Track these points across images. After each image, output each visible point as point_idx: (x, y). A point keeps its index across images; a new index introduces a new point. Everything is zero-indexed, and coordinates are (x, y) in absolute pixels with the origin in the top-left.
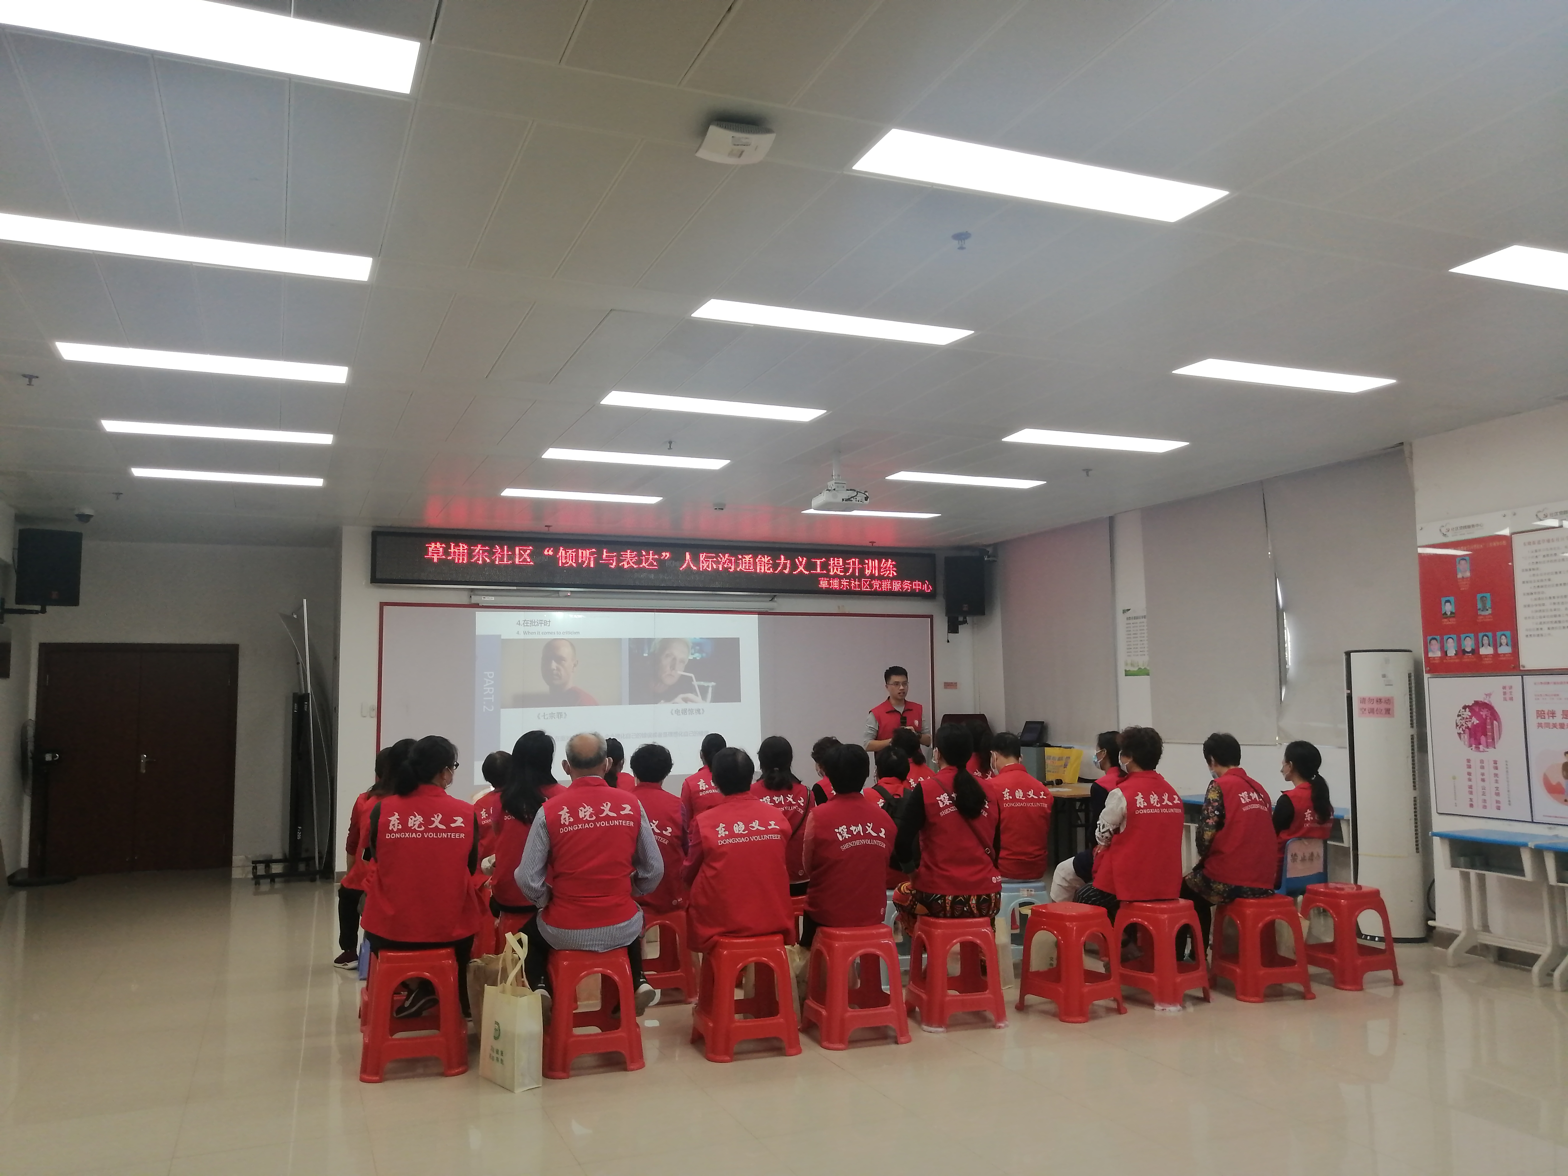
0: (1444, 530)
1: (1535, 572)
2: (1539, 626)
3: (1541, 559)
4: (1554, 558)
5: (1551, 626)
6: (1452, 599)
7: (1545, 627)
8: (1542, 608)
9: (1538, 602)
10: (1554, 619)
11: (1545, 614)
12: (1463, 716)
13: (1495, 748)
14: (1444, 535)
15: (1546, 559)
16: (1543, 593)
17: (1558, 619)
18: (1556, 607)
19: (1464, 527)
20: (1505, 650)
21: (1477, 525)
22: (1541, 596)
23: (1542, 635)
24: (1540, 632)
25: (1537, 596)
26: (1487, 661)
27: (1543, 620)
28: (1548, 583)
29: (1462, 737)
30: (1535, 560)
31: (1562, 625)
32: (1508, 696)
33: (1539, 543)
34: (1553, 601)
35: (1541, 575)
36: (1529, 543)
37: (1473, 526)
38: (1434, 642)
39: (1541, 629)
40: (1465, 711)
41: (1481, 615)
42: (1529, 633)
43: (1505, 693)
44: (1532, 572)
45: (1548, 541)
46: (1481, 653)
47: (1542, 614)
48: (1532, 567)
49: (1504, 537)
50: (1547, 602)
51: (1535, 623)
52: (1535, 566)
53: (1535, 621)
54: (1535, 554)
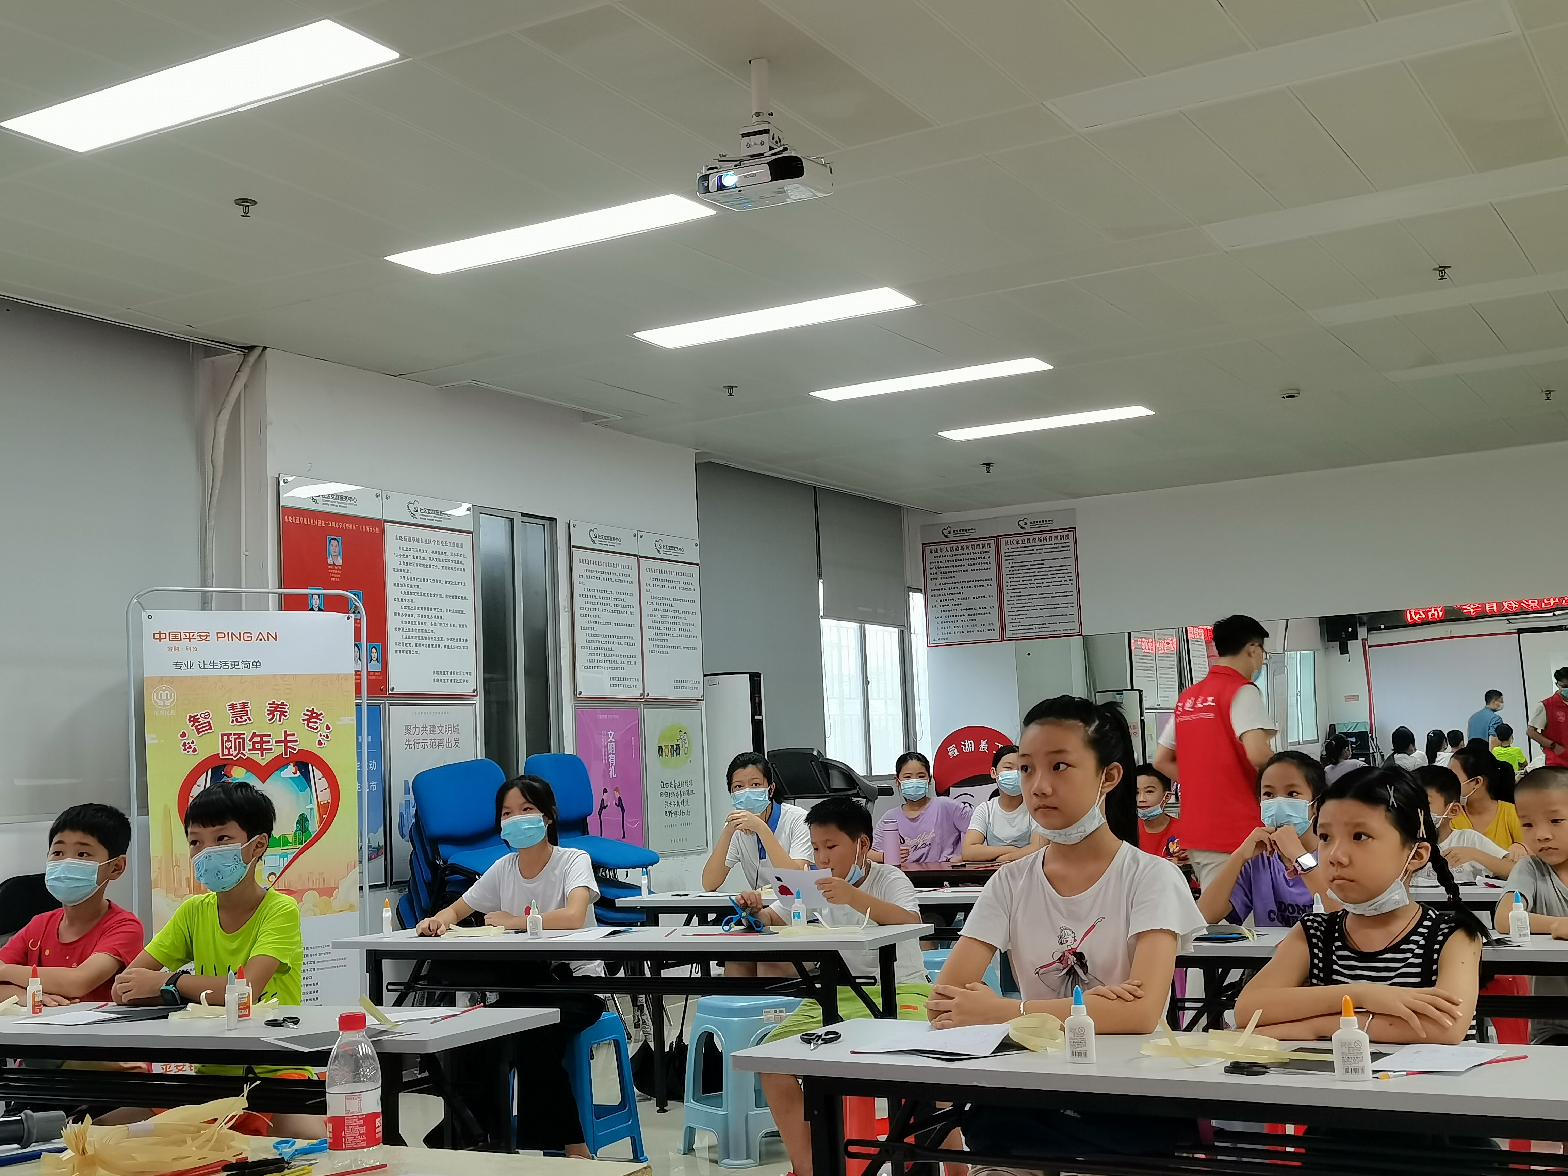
1: (406, 575)
2: (408, 641)
3: (410, 560)
4: (422, 562)
5: (418, 642)
7: (413, 642)
8: (411, 619)
9: (408, 611)
10: (421, 634)
11: (414, 627)
14: (314, 500)
15: (416, 561)
16: (412, 601)
17: (423, 634)
18: (424, 620)
19: (336, 496)
21: (350, 499)
22: (410, 604)
23: (410, 652)
24: (408, 648)
25: (407, 604)
27: (411, 634)
28: (416, 590)
30: (406, 560)
31: (427, 642)
33: (409, 540)
34: (421, 612)
35: (412, 579)
36: (401, 538)
37: (345, 498)
39: (410, 644)
42: (397, 648)
44: (403, 574)
45: (418, 541)
47: (411, 627)
48: (403, 567)
49: (379, 523)
50: (416, 613)
51: (404, 637)
52: (406, 568)
53: (404, 634)
54: (406, 553)
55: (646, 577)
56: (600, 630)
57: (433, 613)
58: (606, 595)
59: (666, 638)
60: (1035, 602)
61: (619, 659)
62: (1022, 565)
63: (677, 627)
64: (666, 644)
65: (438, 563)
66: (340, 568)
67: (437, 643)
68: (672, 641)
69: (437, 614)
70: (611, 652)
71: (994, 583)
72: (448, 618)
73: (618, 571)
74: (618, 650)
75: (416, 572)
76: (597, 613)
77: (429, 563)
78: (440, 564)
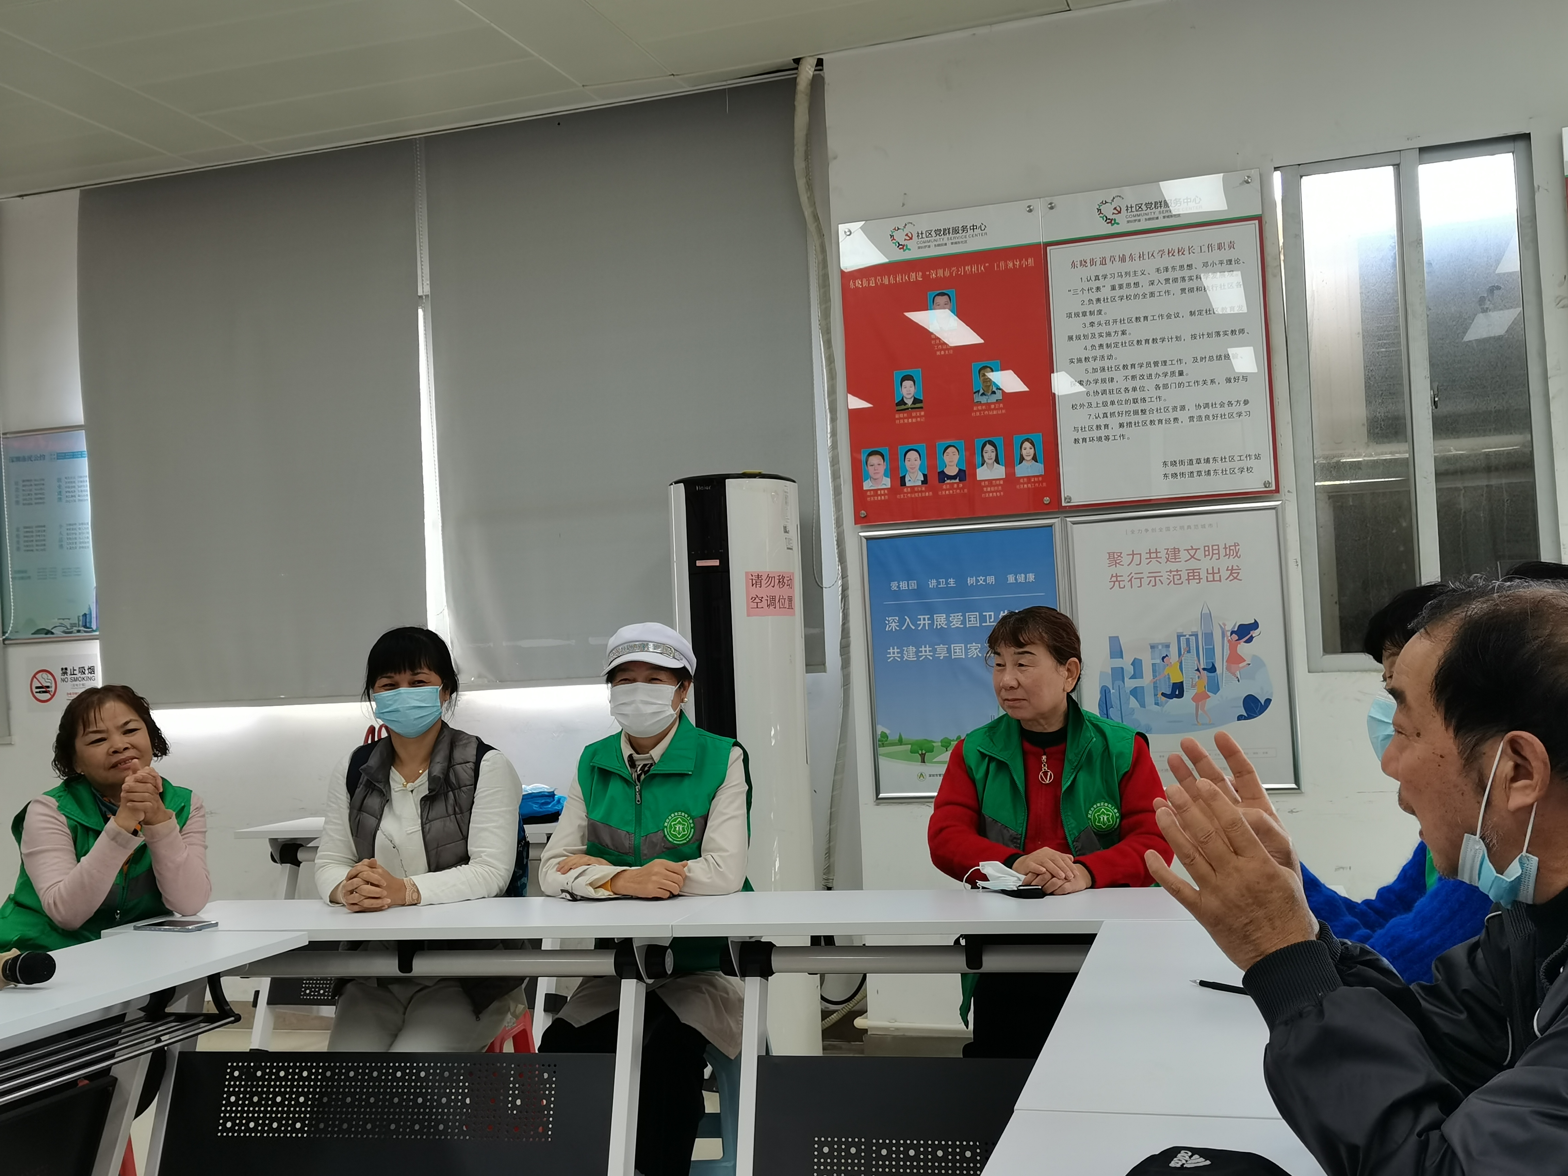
0: (900, 237)
1: (1095, 319)
2: (1102, 422)
3: (1106, 292)
4: (1132, 291)
5: (1125, 419)
6: (917, 373)
7: (1113, 422)
8: (1108, 386)
9: (1100, 375)
10: (1132, 407)
11: (1115, 397)
14: (901, 246)
15: (1118, 293)
16: (1110, 357)
17: (1140, 406)
18: (1138, 383)
19: (945, 230)
20: (1028, 469)
21: (974, 228)
22: (1106, 363)
23: (1107, 438)
24: (1103, 433)
25: (1098, 364)
26: (990, 493)
27: (1109, 409)
28: (1120, 338)
30: (1094, 296)
31: (1148, 417)
33: (1103, 262)
34: (1130, 372)
35: (1107, 323)
36: (1083, 263)
37: (964, 228)
38: (875, 460)
39: (1106, 426)
41: (979, 403)
42: (1080, 435)
44: (1089, 319)
45: (1123, 259)
46: (979, 477)
47: (1108, 398)
48: (1088, 308)
49: (1034, 250)
50: (1119, 375)
51: (1093, 416)
52: (1096, 307)
53: (1093, 411)
54: (1094, 284)
57: (1161, 369)
65: (1171, 286)
67: (1172, 415)
69: (1168, 369)
72: (1194, 372)
75: (1113, 311)
77: (1148, 289)
78: (1175, 288)
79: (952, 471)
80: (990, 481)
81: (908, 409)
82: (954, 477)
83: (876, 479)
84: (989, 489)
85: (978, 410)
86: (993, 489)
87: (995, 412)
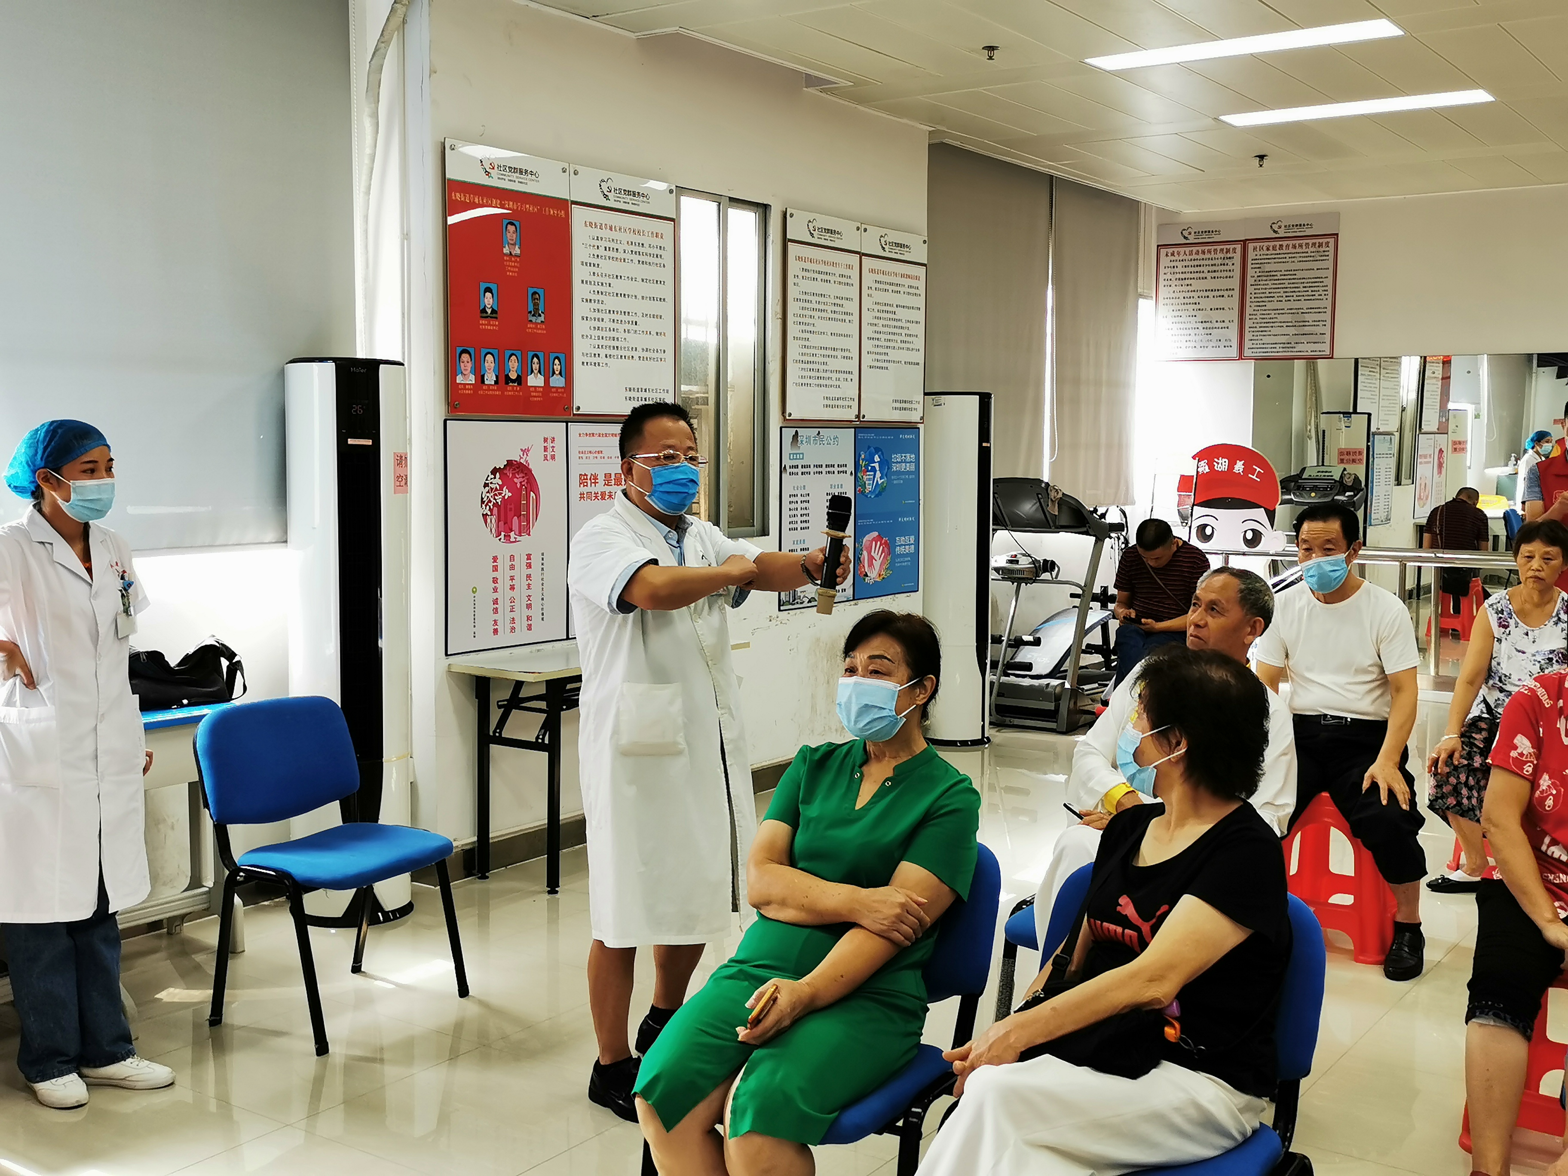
0: (486, 164)
1: (595, 270)
2: (597, 351)
3: (602, 252)
4: (615, 254)
5: (609, 352)
7: (603, 352)
8: (601, 324)
9: (596, 315)
11: (604, 334)
12: (492, 486)
13: (529, 535)
14: (487, 173)
15: (608, 253)
16: (602, 302)
17: (616, 343)
18: (615, 326)
19: (515, 168)
20: (557, 381)
22: (600, 307)
23: (599, 364)
24: (597, 360)
25: (596, 306)
26: (536, 398)
27: (601, 342)
28: (608, 289)
29: (489, 521)
30: (596, 252)
31: (619, 353)
32: (549, 453)
33: (601, 227)
34: (612, 316)
35: (602, 275)
36: (591, 224)
37: (526, 172)
38: (465, 357)
39: (599, 355)
40: (495, 478)
41: (531, 322)
42: (585, 359)
43: (546, 449)
44: (592, 269)
45: (611, 228)
46: (529, 383)
47: (600, 333)
48: (592, 261)
49: (563, 205)
50: (606, 317)
51: (592, 346)
52: (596, 261)
53: (593, 342)
54: (597, 243)
55: (868, 279)
56: (815, 340)
57: (626, 318)
58: (822, 299)
59: (886, 351)
60: (1281, 318)
61: (834, 376)
62: (1270, 275)
63: (899, 338)
64: (886, 358)
65: (633, 257)
66: (518, 260)
67: (630, 353)
68: (893, 355)
69: (630, 318)
70: (825, 367)
71: (1236, 293)
72: (645, 324)
73: (838, 271)
74: (833, 364)
75: (607, 266)
76: (811, 321)
77: (623, 256)
78: (636, 258)
79: (514, 376)
80: (535, 387)
81: (487, 317)
82: (513, 381)
83: (465, 375)
84: (534, 394)
85: (530, 328)
86: (537, 394)
87: (540, 332)
